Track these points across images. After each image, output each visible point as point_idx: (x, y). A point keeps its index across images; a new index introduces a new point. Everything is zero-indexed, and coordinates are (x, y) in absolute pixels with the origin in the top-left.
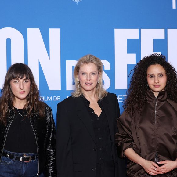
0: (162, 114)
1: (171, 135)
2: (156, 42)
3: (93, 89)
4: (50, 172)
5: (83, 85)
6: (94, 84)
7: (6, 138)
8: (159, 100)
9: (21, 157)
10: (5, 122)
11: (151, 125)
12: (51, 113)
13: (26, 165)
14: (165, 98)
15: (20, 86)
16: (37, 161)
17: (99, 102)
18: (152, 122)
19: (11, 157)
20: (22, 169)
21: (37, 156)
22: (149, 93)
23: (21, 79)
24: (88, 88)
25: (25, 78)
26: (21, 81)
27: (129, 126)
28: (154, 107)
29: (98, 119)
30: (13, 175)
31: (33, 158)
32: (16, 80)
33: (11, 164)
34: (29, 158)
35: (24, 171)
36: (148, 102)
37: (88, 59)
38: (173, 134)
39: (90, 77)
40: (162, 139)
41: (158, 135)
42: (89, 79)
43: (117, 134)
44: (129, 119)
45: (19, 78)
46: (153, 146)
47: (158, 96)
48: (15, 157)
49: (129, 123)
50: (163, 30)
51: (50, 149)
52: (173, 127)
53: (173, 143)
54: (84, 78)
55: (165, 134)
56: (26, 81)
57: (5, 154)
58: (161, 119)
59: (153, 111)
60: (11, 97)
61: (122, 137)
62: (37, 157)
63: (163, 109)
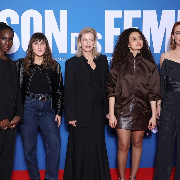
0: (139, 69)
1: (145, 84)
2: (134, 20)
3: (90, 51)
4: (59, 108)
5: (84, 48)
6: (92, 48)
7: (29, 84)
8: (137, 59)
9: (40, 97)
10: (28, 73)
11: (131, 76)
12: (60, 68)
13: (43, 103)
14: (141, 58)
15: (38, 47)
16: (50, 100)
17: (94, 60)
18: (132, 75)
19: (33, 97)
20: (40, 105)
21: (50, 96)
22: (130, 54)
23: (39, 42)
24: (88, 50)
25: (42, 41)
26: (40, 43)
27: (116, 78)
28: (133, 64)
29: (93, 72)
30: (34, 109)
31: (48, 98)
32: (36, 43)
33: (33, 102)
34: (45, 98)
35: (42, 107)
36: (129, 61)
37: (88, 29)
38: (146, 83)
39: (89, 42)
40: (139, 87)
41: (136, 83)
42: (88, 44)
43: (108, 83)
44: (116, 73)
45: (37, 41)
46: (132, 91)
47: (136, 56)
48: (36, 97)
49: (116, 75)
50: (140, 11)
51: (59, 92)
52: (146, 78)
53: (147, 89)
54: (85, 43)
55: (142, 83)
56: (43, 44)
57: (29, 95)
58: (138, 72)
59: (132, 66)
60: (33, 56)
61: (110, 86)
62: (51, 98)
63: (139, 65)
